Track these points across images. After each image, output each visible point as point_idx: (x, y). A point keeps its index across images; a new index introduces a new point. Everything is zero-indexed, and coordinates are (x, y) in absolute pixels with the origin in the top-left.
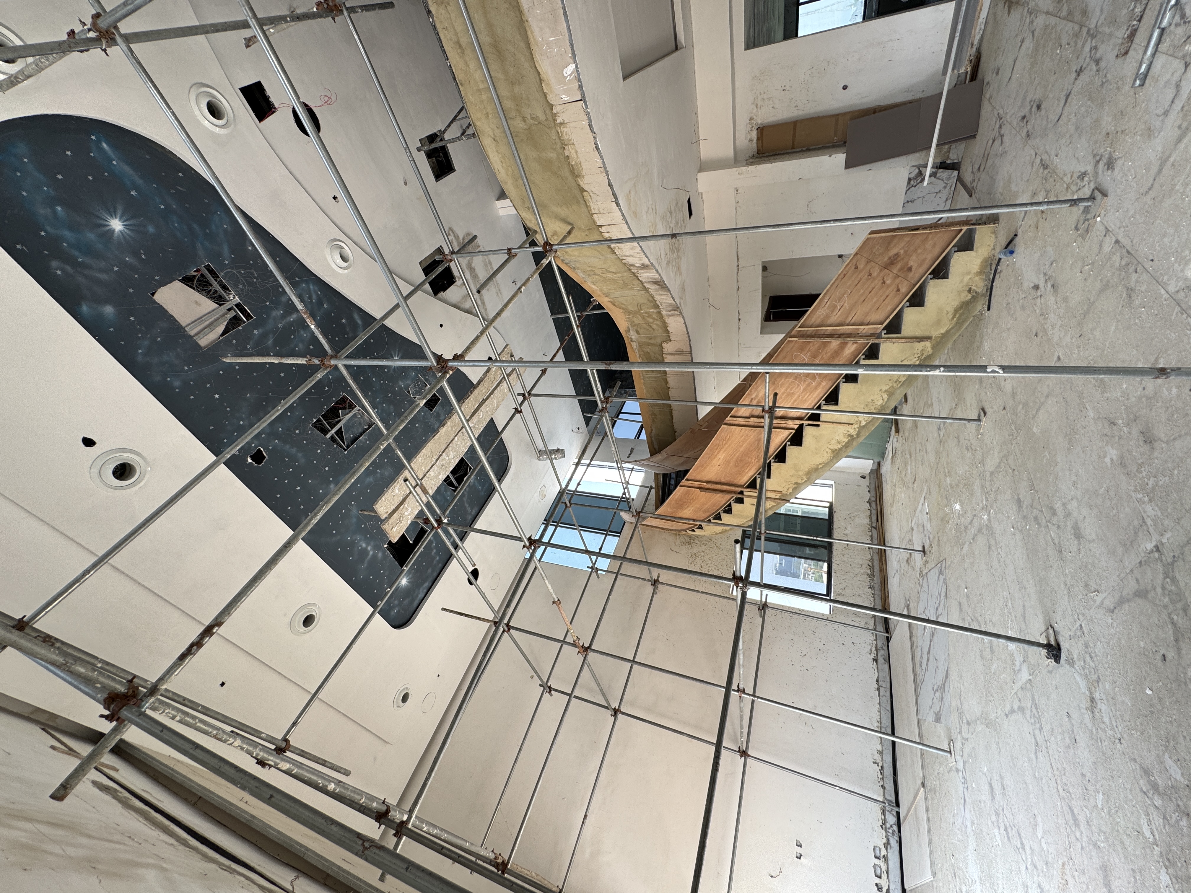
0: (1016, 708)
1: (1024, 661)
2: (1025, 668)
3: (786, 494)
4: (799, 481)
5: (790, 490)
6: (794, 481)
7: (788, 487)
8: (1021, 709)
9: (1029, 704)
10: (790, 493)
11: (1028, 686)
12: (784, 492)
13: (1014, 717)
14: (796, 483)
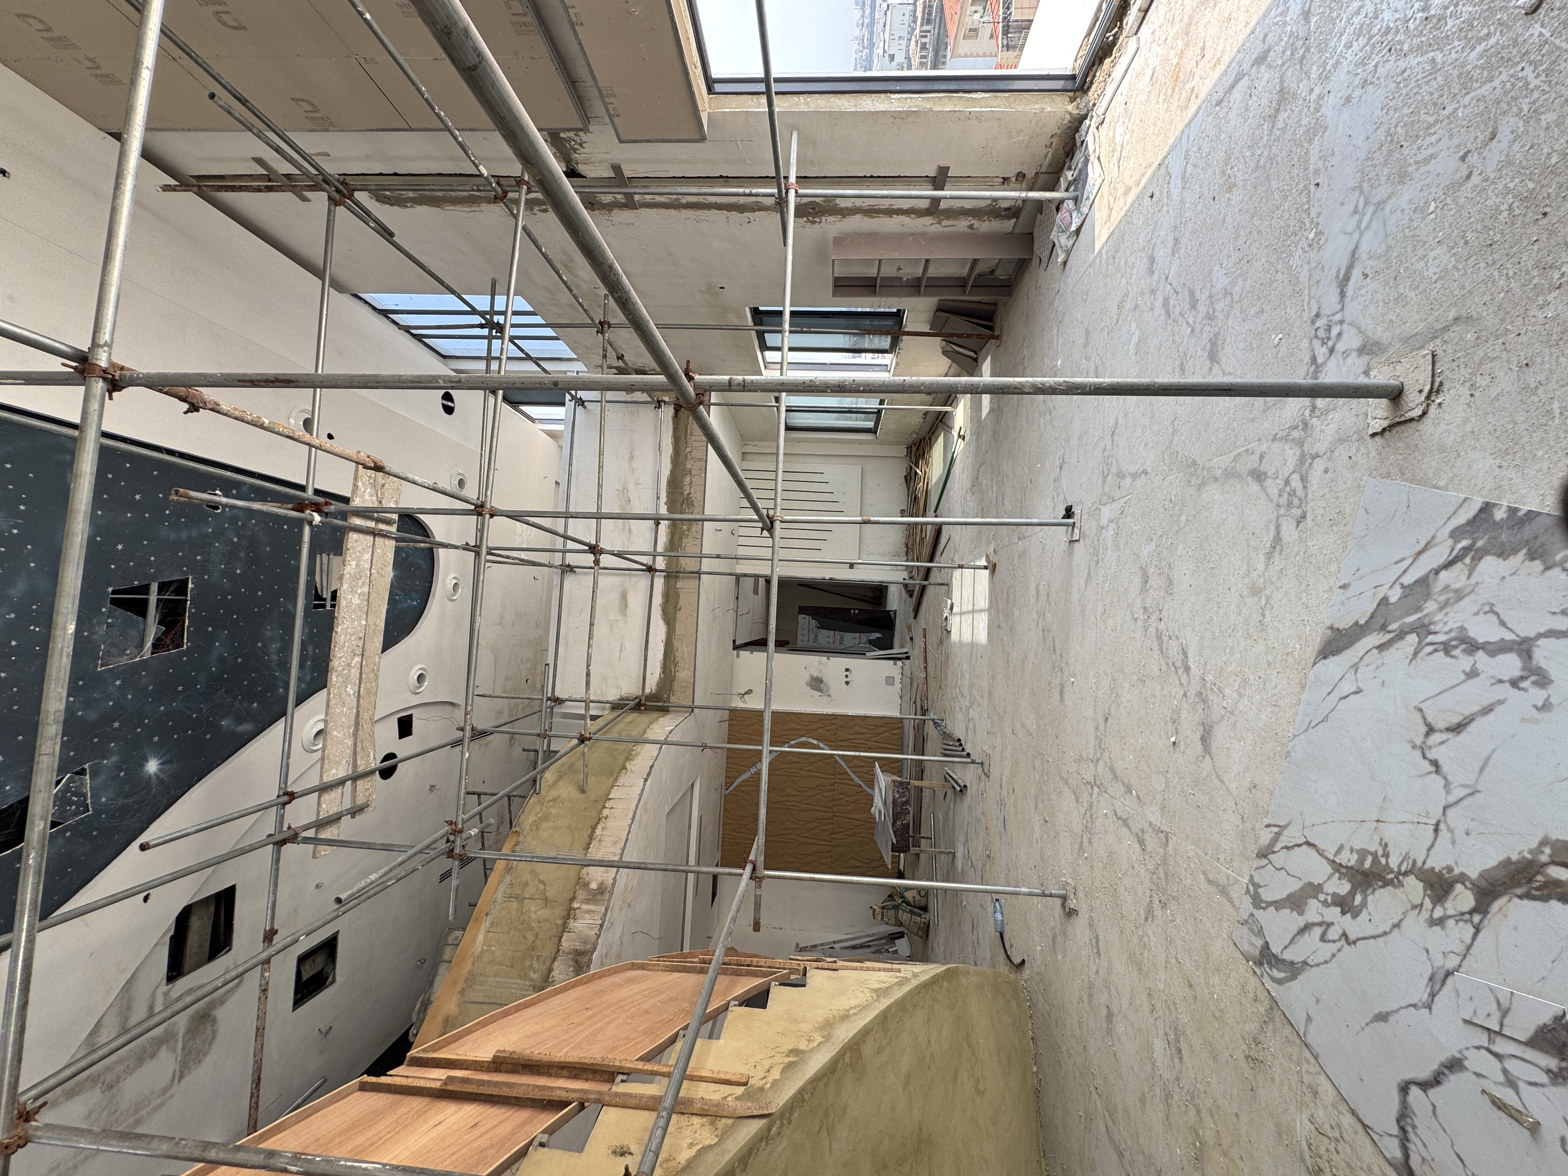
0: (1128, 480)
1: (1102, 528)
2: (1104, 522)
3: (761, 1089)
4: (803, 1046)
5: (776, 1074)
6: (786, 1048)
7: (767, 1064)
8: (1120, 475)
9: (1109, 477)
10: (775, 1083)
11: (1105, 499)
12: (755, 1082)
13: (1133, 469)
14: (794, 1052)
